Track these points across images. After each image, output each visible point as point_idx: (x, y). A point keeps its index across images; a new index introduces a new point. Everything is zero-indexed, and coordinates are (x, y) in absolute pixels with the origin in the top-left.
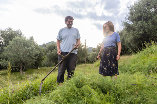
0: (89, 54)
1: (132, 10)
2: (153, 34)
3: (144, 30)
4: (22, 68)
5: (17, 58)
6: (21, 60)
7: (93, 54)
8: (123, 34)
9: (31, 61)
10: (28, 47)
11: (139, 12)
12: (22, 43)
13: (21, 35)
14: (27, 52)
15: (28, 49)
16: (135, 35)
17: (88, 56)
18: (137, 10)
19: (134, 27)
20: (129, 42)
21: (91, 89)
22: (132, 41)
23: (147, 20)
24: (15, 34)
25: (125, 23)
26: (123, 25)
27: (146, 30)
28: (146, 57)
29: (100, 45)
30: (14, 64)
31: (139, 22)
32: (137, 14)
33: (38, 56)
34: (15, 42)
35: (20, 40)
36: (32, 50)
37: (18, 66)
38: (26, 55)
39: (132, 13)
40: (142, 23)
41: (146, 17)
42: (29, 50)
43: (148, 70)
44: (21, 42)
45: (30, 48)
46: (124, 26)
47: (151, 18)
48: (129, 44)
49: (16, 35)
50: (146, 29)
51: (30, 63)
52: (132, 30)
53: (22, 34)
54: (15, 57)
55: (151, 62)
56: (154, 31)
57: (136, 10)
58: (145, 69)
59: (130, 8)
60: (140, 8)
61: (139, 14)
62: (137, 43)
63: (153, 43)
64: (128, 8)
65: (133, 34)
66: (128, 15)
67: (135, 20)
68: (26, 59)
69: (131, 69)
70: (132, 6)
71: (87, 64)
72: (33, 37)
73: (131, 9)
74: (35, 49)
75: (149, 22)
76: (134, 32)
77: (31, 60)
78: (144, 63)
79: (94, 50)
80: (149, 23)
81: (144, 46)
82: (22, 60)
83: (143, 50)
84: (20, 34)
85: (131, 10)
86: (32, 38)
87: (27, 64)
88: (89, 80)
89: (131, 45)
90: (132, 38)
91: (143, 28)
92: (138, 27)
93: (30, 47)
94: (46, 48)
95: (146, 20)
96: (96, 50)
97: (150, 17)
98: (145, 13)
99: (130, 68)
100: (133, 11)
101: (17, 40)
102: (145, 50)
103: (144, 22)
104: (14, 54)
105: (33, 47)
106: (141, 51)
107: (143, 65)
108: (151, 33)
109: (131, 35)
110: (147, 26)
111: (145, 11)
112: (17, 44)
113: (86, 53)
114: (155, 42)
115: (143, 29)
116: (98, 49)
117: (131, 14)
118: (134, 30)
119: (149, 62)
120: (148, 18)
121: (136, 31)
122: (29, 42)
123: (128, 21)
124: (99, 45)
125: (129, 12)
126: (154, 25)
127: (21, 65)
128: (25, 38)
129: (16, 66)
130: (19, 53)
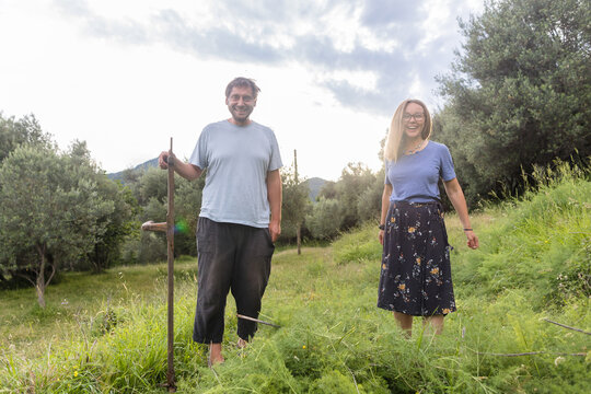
0: (311, 208)
1: (477, 34)
2: (563, 127)
3: (526, 113)
4: (42, 272)
5: (22, 234)
6: (42, 241)
7: (328, 208)
8: (445, 129)
9: (79, 245)
10: (66, 188)
11: (505, 41)
12: (44, 173)
13: (39, 139)
14: (62, 206)
15: (70, 194)
16: (492, 133)
17: (308, 217)
18: (497, 36)
19: (487, 103)
20: (470, 159)
21: (352, 385)
22: (480, 154)
23: (537, 75)
24: (12, 132)
25: (450, 84)
26: (443, 94)
27: (536, 115)
28: (542, 229)
29: (355, 170)
30: (12, 260)
31: (508, 80)
32: (496, 49)
33: (109, 221)
34: (17, 168)
35: (37, 159)
36: (85, 197)
37: (29, 266)
38: (61, 218)
39: (476, 48)
40: (518, 84)
41: (532, 62)
42: (71, 198)
43: (555, 283)
44: (39, 169)
45: (78, 193)
46: (448, 96)
47: (550, 65)
48: (471, 166)
49: (18, 136)
50: (533, 108)
51: (76, 254)
52: (482, 113)
53: (44, 133)
54: (15, 228)
55: (564, 250)
56: (567, 117)
57: (491, 35)
58: (541, 277)
59: (469, 29)
60: (507, 30)
61: (507, 51)
62: (499, 164)
63: (564, 168)
64: (462, 26)
65: (484, 130)
66: (464, 53)
67: (492, 76)
68: (60, 237)
69: (483, 274)
70: (476, 20)
71: (304, 250)
72: (84, 144)
73: (474, 33)
74: (94, 194)
75: (543, 82)
76: (489, 123)
77: (80, 240)
78: (534, 252)
79: (330, 191)
80: (543, 87)
81: (533, 183)
82: (45, 242)
83: (529, 199)
84: (32, 134)
85: (472, 33)
86: (80, 150)
87: (65, 254)
88: (339, 346)
89: (479, 170)
90: (481, 144)
91: (522, 104)
92: (503, 101)
93: (77, 186)
94: (139, 186)
95: (533, 74)
96: (337, 188)
97: (547, 63)
98: (530, 45)
99: (482, 271)
100: (480, 38)
101: (22, 160)
102: (536, 199)
103: (526, 82)
104: (9, 216)
105: (87, 185)
106: (521, 200)
107: (531, 261)
108: (553, 123)
109: (477, 132)
110: (537, 99)
111: (526, 39)
112: (22, 176)
113: (300, 206)
114: (572, 167)
115: (522, 107)
116: (344, 186)
117: (475, 52)
118: (488, 114)
119: (554, 251)
120: (540, 66)
121: (495, 116)
122: (71, 169)
123: (465, 76)
124: (351, 172)
125: (465, 43)
126: (563, 94)
127: (40, 261)
128: (53, 147)
129: (18, 264)
130: (31, 214)
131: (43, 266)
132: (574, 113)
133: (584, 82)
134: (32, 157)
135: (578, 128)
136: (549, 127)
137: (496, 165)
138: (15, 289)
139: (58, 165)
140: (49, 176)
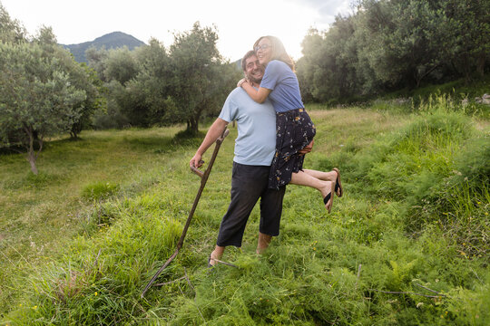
2: (446, 46)
3: (421, 33)
4: (31, 147)
5: (10, 119)
6: (28, 124)
10: (44, 81)
12: (22, 66)
14: (42, 95)
15: (47, 84)
16: (392, 46)
19: (393, 21)
20: (372, 63)
22: (380, 61)
27: (428, 35)
30: (5, 138)
33: (83, 107)
35: (13, 54)
36: (60, 86)
38: (42, 105)
40: (420, 6)
42: (49, 89)
45: (54, 83)
50: (427, 29)
52: (387, 28)
54: (3, 113)
62: (393, 70)
65: (387, 43)
68: (43, 121)
72: (49, 30)
74: (68, 84)
75: (440, 7)
76: (391, 37)
77: (60, 122)
80: (439, 11)
82: (31, 125)
89: (377, 74)
90: (382, 54)
91: (420, 24)
92: (406, 20)
93: (52, 78)
103: (426, 6)
105: (61, 76)
108: (439, 42)
109: (381, 43)
110: (432, 22)
115: (419, 27)
121: (397, 33)
126: (452, 19)
127: (29, 139)
128: (22, 31)
129: (10, 142)
130: (16, 102)
131: (31, 143)
132: (457, 35)
133: (470, 10)
134: (8, 52)
135: (457, 48)
136: (436, 45)
137: (390, 70)
138: (9, 154)
139: (32, 57)
140: (26, 67)
